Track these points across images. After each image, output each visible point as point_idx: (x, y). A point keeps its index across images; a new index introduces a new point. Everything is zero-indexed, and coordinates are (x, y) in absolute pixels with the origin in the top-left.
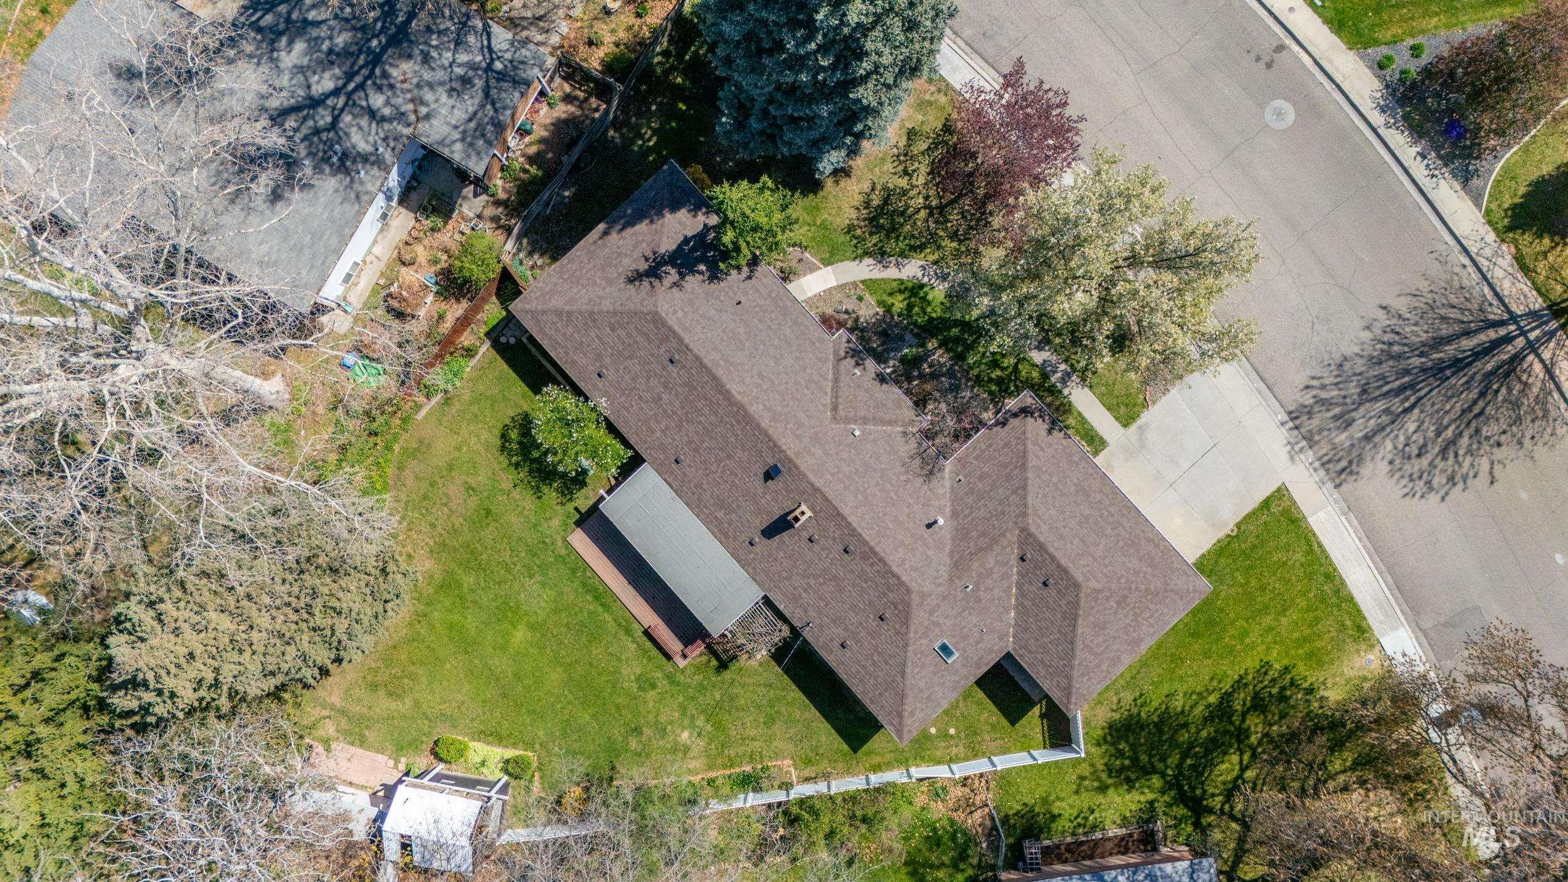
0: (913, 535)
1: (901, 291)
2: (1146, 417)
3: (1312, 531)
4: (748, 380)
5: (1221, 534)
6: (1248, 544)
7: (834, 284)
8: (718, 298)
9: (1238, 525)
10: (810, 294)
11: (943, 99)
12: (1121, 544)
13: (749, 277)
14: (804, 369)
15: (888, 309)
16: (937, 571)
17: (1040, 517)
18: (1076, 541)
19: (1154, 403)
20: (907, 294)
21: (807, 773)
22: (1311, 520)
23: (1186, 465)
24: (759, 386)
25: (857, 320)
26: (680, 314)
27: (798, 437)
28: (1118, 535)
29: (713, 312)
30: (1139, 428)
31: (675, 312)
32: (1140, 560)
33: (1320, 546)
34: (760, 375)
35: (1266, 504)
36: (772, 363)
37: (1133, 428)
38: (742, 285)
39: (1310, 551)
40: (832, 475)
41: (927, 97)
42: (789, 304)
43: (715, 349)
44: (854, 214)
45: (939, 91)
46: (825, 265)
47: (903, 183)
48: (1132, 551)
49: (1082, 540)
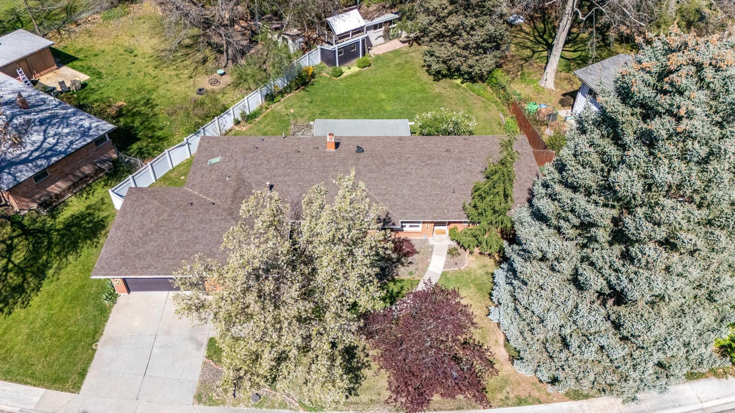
0: (275, 176)
1: (399, 293)
2: (204, 352)
3: (38, 386)
4: (412, 166)
5: (102, 339)
8: (464, 185)
9: (94, 351)
10: (434, 256)
11: (500, 396)
12: (165, 250)
13: (464, 208)
14: (396, 195)
15: (393, 280)
18: (191, 227)
19: (205, 363)
20: (394, 294)
22: (41, 391)
23: (155, 351)
24: (405, 169)
25: (402, 264)
26: (468, 162)
27: (367, 166)
28: (170, 252)
29: (458, 177)
30: (202, 345)
31: (471, 161)
32: (147, 252)
33: (26, 383)
34: (410, 173)
35: (83, 375)
36: (411, 183)
37: (206, 342)
38: (463, 201)
39: (33, 375)
40: (335, 166)
41: (508, 389)
42: (435, 215)
43: (439, 164)
44: (463, 302)
45: (507, 398)
46: (443, 272)
47: (461, 338)
48: (156, 252)
49: (189, 231)
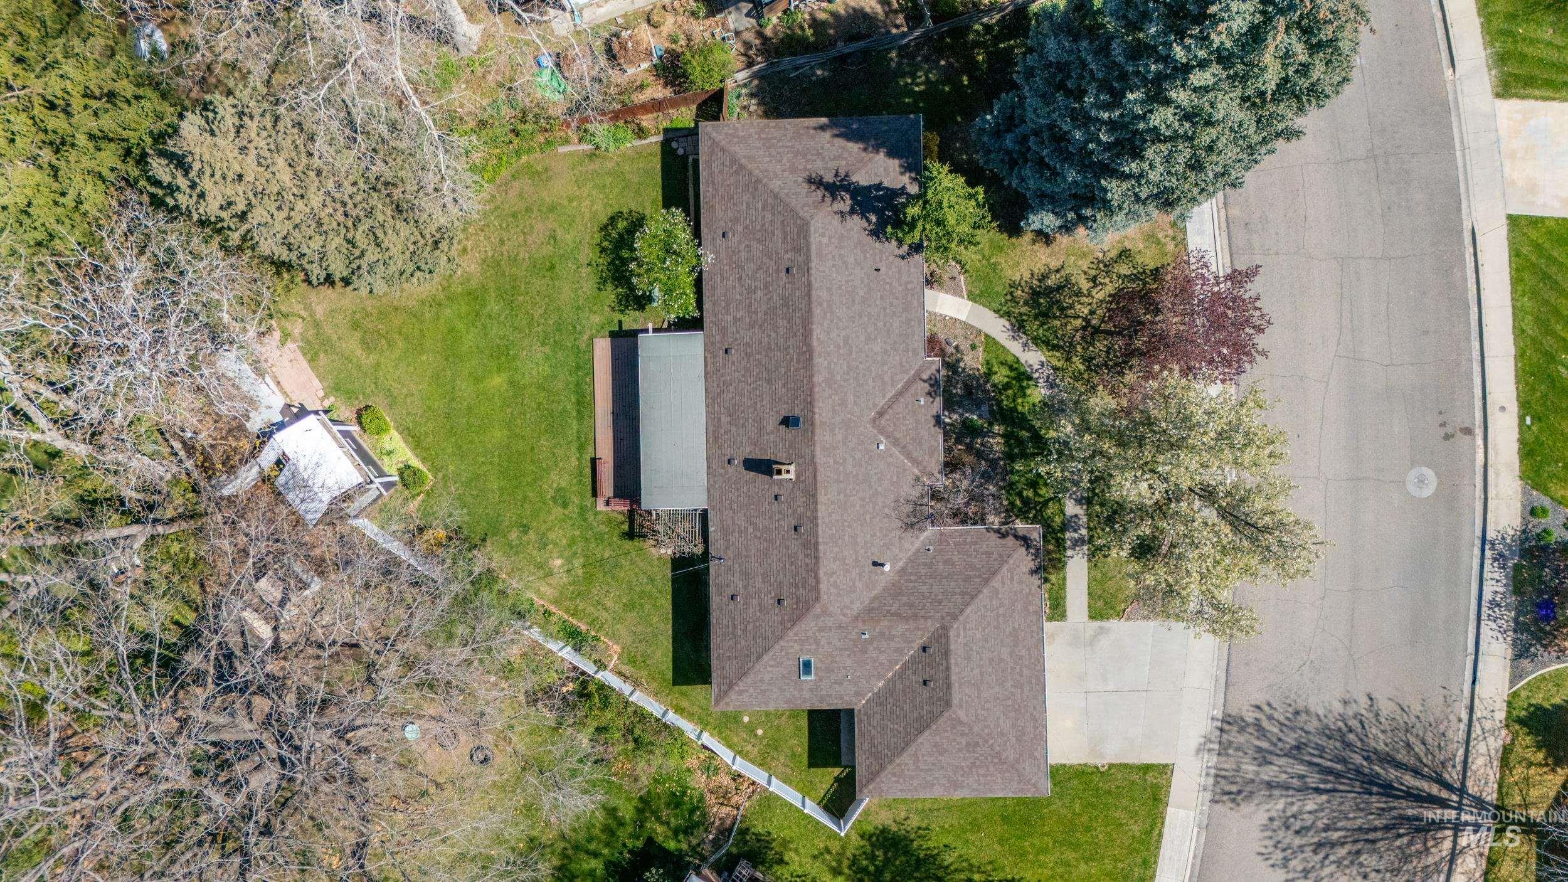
0: (857, 560)
1: (1011, 368)
2: (1113, 624)
3: (1163, 818)
4: (833, 335)
5: (1093, 761)
6: (1107, 787)
7: (963, 318)
8: (864, 252)
9: (1111, 766)
10: (937, 311)
11: (1171, 247)
12: (1010, 702)
13: (903, 257)
14: (884, 363)
15: (989, 374)
16: (852, 602)
17: (965, 629)
18: (977, 671)
19: (1129, 618)
20: (1013, 374)
21: (626, 669)
22: (1171, 812)
23: (1111, 687)
24: (838, 347)
25: (958, 361)
26: (825, 240)
27: (834, 411)
28: (1013, 694)
29: (851, 260)
30: (1101, 628)
31: (823, 235)
32: (1014, 726)
33: (1160, 835)
34: (846, 339)
35: (1147, 768)
36: (863, 338)
37: (1097, 624)
38: (891, 258)
39: (1148, 833)
40: (835, 462)
41: (1160, 235)
42: (916, 304)
43: (829, 289)
44: (1027, 276)
45: (1174, 238)
46: (969, 298)
47: (1085, 285)
48: (1012, 714)
49: (982, 674)
